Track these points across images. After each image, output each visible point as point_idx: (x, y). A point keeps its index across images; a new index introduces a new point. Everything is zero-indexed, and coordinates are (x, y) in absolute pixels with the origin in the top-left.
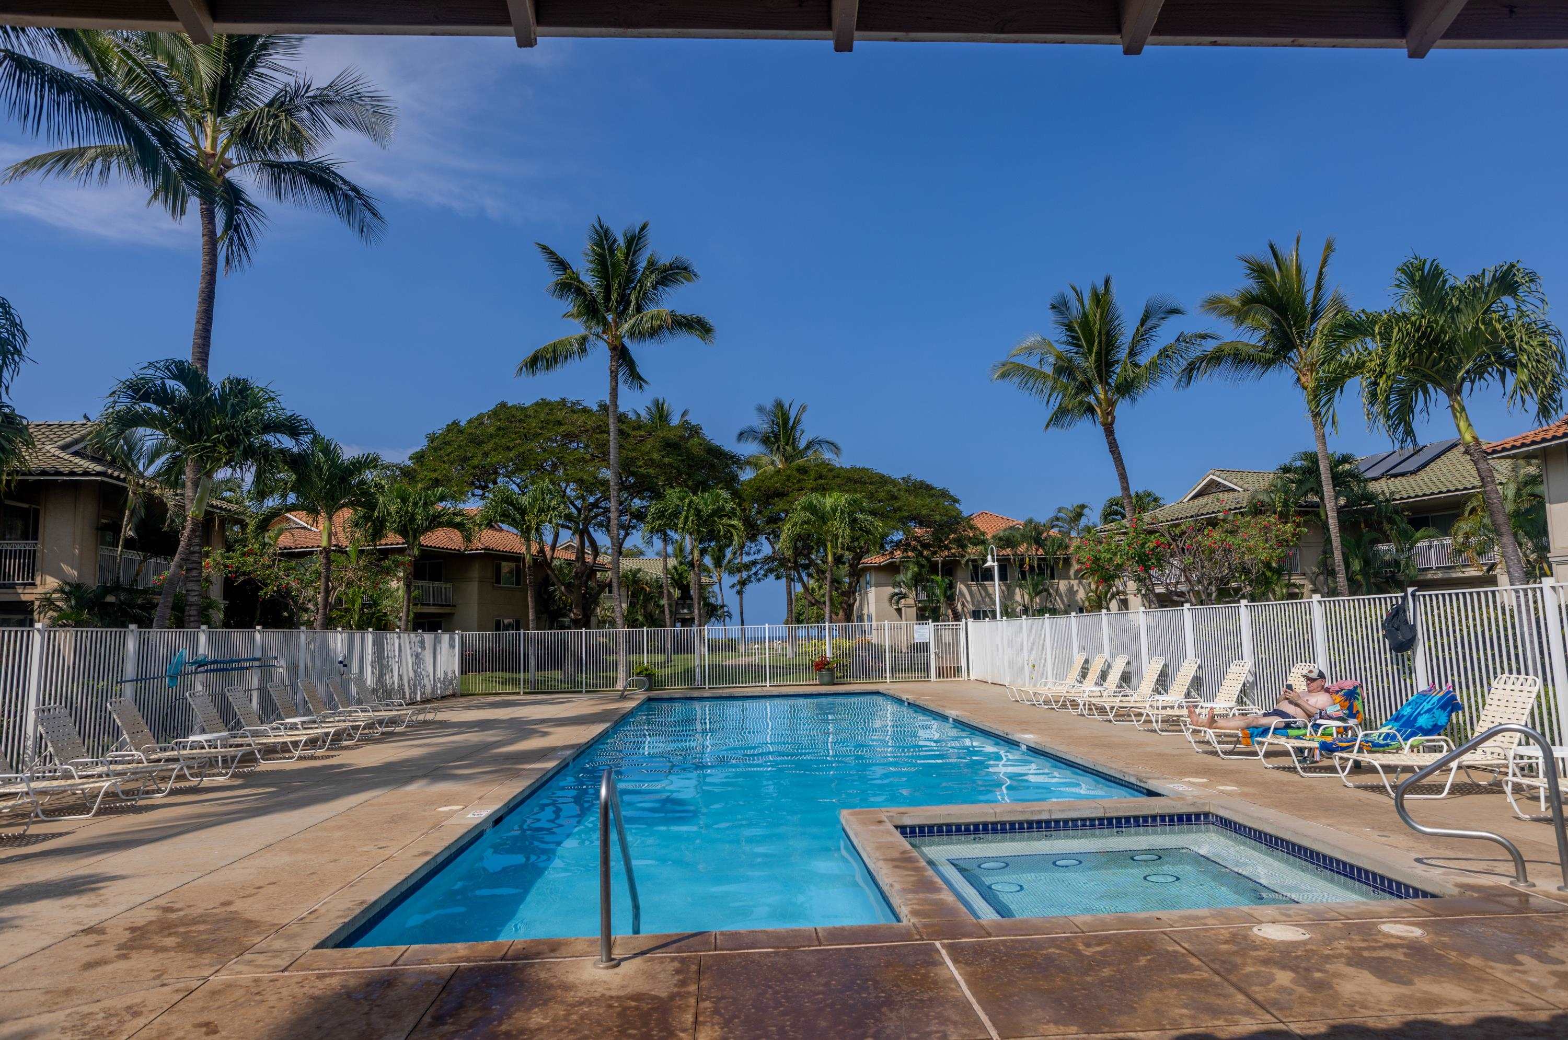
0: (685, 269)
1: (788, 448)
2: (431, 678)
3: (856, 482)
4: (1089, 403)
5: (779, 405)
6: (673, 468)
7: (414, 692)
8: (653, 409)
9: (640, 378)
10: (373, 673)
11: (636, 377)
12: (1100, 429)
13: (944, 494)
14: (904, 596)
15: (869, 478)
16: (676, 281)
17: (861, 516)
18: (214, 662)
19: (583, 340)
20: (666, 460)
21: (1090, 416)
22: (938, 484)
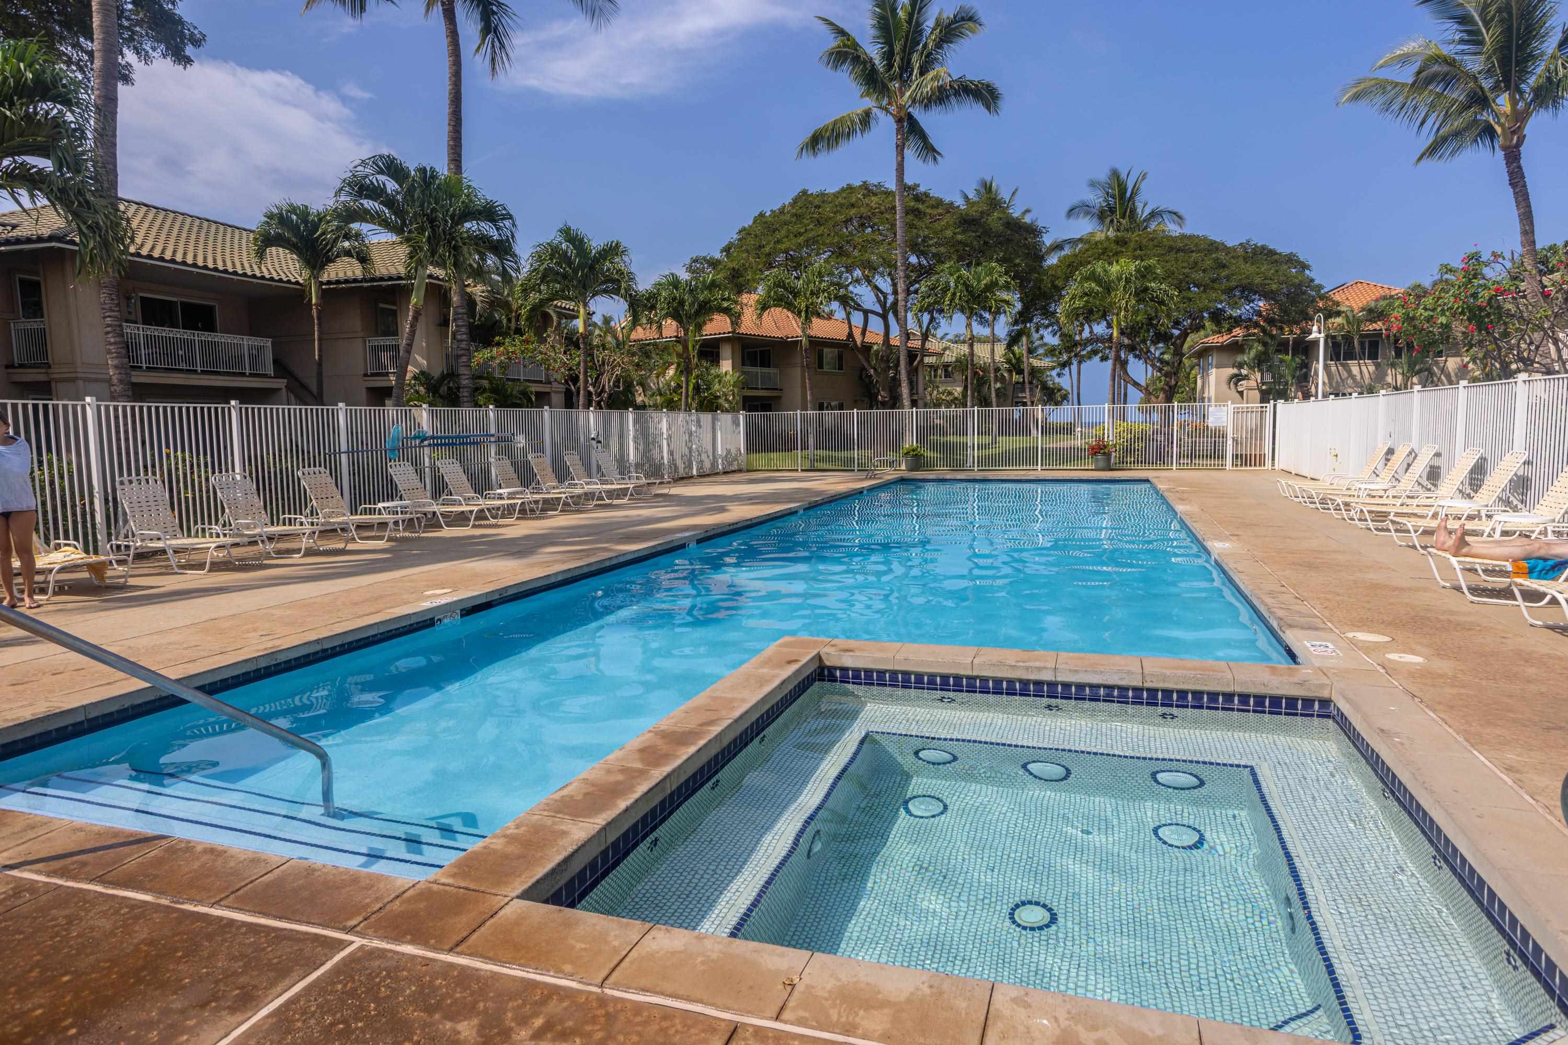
0: (971, 19)
1: (1123, 221)
2: (710, 454)
3: (1178, 250)
4: (1487, 122)
5: (1115, 174)
6: (966, 245)
7: (690, 467)
8: (983, 190)
9: (934, 150)
10: (637, 449)
11: (929, 150)
12: (1500, 154)
13: (1291, 260)
14: (1246, 377)
15: (1196, 245)
16: (961, 35)
17: (1153, 285)
18: (433, 438)
19: (867, 115)
20: (959, 237)
21: (1488, 142)
22: (1283, 249)
